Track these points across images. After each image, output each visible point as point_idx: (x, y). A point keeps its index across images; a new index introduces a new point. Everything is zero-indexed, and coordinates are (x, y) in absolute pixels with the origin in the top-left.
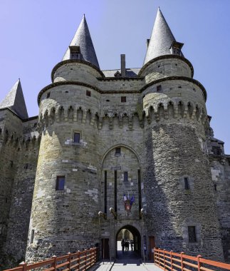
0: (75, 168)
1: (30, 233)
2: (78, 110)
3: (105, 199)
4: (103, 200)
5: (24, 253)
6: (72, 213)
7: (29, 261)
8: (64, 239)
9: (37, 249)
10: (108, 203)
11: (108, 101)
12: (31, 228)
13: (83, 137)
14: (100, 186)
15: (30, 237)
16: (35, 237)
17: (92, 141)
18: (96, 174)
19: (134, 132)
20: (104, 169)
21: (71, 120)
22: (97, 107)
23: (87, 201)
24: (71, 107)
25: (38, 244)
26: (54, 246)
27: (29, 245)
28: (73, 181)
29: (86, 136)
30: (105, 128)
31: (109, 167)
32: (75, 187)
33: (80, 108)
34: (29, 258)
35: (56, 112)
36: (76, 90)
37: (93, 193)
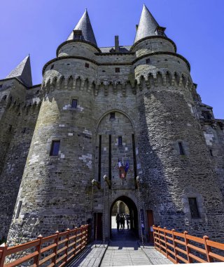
0: (71, 132)
1: (18, 205)
2: (77, 79)
3: (100, 166)
4: (97, 166)
5: (7, 231)
6: (64, 181)
7: (10, 242)
8: (54, 213)
9: (22, 226)
10: (102, 170)
11: (104, 71)
12: (19, 199)
13: (80, 103)
14: (94, 151)
15: (16, 211)
16: (22, 210)
17: (89, 107)
18: (90, 138)
19: (127, 98)
20: (99, 134)
21: (70, 88)
22: (94, 76)
23: (81, 168)
24: (71, 76)
25: (24, 219)
26: (42, 222)
27: (14, 220)
28: (68, 146)
29: (83, 102)
30: (101, 95)
31: (104, 131)
32: (70, 152)
33: (79, 77)
34: (11, 238)
35: (58, 80)
36: (76, 63)
37: (87, 159)
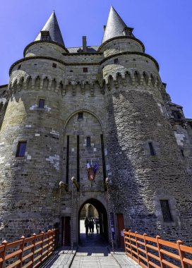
0: (38, 133)
2: (44, 79)
3: (67, 167)
4: (65, 167)
6: (31, 183)
8: (19, 217)
10: (70, 172)
13: (48, 103)
14: (62, 152)
17: (56, 107)
18: (58, 139)
19: (96, 98)
20: (67, 134)
21: (37, 88)
22: (61, 76)
23: (48, 169)
24: (38, 77)
26: (7, 227)
28: (35, 146)
29: (50, 102)
31: (72, 132)
32: (37, 153)
33: (47, 77)
35: (25, 80)
36: (44, 63)
37: (54, 160)
